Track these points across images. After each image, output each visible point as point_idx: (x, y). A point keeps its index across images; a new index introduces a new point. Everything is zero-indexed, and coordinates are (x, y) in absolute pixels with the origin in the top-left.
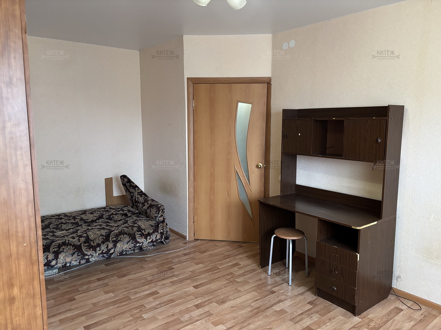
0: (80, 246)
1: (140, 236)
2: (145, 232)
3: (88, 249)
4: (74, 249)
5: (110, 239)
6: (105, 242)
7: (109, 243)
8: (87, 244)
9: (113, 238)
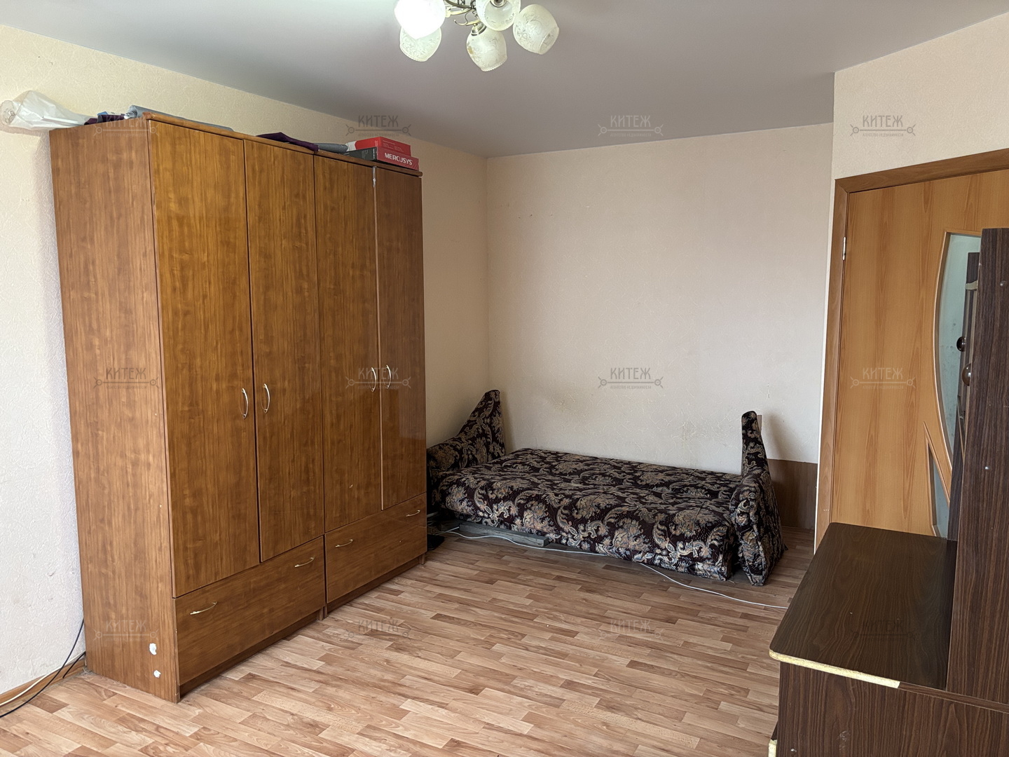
0: (556, 510)
1: (662, 535)
2: (675, 529)
3: (565, 521)
4: (546, 512)
5: (606, 518)
6: (596, 520)
7: (601, 524)
8: (566, 512)
9: (610, 518)
